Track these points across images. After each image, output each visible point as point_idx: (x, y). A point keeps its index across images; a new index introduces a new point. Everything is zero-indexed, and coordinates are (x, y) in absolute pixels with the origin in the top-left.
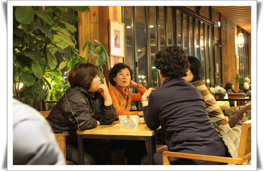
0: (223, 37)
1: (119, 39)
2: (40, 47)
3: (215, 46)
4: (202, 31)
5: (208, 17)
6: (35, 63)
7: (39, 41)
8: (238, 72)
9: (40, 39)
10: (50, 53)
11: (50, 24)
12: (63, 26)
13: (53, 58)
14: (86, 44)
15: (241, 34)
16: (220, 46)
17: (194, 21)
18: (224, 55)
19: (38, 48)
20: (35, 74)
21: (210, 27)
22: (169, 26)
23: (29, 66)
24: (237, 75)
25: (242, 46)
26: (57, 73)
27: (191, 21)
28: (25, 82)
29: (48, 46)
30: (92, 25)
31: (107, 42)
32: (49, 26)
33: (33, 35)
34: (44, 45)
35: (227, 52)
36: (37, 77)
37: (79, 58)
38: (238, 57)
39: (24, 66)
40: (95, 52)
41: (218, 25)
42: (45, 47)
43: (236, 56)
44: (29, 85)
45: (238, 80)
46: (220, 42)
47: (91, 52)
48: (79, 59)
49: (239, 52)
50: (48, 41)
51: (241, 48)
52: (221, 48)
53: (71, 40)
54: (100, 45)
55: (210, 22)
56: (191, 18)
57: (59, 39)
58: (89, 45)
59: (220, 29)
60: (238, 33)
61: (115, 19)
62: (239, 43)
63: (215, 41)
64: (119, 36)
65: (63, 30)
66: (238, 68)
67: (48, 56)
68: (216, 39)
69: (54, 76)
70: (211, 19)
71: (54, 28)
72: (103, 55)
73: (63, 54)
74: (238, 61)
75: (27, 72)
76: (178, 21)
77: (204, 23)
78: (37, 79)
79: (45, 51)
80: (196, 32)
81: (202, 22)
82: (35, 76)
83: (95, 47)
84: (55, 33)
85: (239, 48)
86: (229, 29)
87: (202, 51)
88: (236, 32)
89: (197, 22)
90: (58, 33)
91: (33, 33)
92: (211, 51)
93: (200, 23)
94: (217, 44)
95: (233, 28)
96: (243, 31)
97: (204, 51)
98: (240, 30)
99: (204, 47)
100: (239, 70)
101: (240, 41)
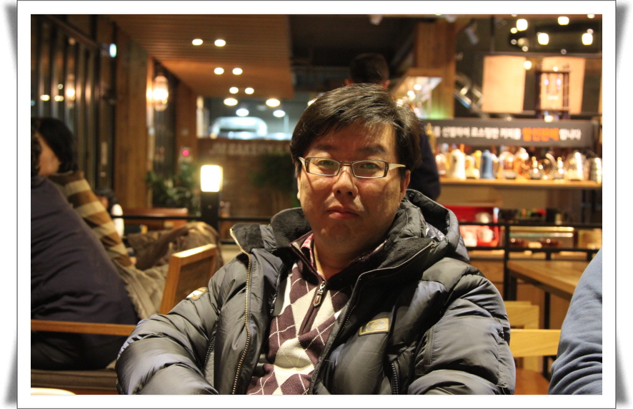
0: (120, 81)
3: (102, 104)
4: (71, 63)
5: (87, 31)
8: (150, 167)
15: (161, 79)
16: (112, 102)
17: (54, 35)
18: (120, 125)
21: (92, 56)
24: (149, 174)
25: (163, 108)
35: (127, 118)
38: (152, 132)
41: (109, 53)
43: (146, 130)
45: (150, 184)
46: (112, 92)
49: (155, 120)
51: (160, 112)
52: (113, 110)
55: (91, 42)
60: (156, 74)
62: (157, 100)
63: (102, 89)
66: (151, 155)
68: (104, 84)
70: (93, 36)
74: (152, 142)
77: (77, 45)
81: (72, 41)
85: (155, 111)
86: (134, 64)
87: (70, 110)
88: (150, 71)
89: (60, 41)
92: (90, 112)
93: (67, 43)
94: (105, 98)
95: (144, 65)
96: (166, 73)
97: (74, 110)
98: (160, 70)
99: (75, 102)
100: (155, 163)
101: (157, 94)
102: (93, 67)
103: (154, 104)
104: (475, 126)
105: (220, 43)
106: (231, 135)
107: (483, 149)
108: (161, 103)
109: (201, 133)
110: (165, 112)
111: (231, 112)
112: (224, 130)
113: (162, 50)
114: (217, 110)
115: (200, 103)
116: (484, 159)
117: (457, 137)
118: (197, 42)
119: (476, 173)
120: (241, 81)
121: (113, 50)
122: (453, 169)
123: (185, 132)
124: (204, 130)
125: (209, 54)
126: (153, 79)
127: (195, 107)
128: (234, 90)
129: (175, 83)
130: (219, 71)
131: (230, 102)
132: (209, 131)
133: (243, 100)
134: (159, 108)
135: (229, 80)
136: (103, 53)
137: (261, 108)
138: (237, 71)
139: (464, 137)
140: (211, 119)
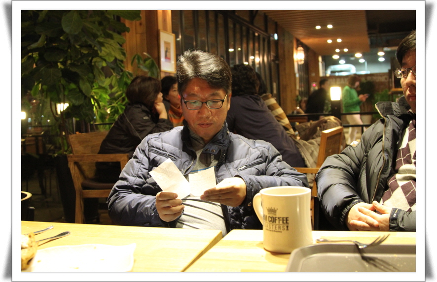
0: (280, 51)
1: (170, 52)
2: (87, 61)
3: (272, 63)
4: (257, 45)
5: (263, 28)
6: (83, 79)
7: (85, 54)
8: (297, 93)
9: (85, 52)
10: (98, 68)
11: (99, 34)
12: (111, 37)
13: (100, 72)
14: (134, 58)
15: (301, 48)
16: (277, 62)
17: (248, 32)
18: (281, 73)
19: (85, 62)
20: (84, 91)
21: (266, 41)
22: (221, 39)
23: (77, 83)
24: (297, 96)
25: (303, 62)
26: (105, 91)
27: (244, 33)
28: (73, 101)
29: (94, 60)
30: (138, 36)
31: (156, 56)
32: (95, 36)
33: (78, 47)
34: (90, 59)
35: (285, 69)
36: (86, 94)
37: (127, 73)
38: (297, 75)
39: (69, 83)
40: (146, 67)
41: (274, 37)
42: (91, 61)
43: (295, 74)
44: (77, 103)
45: (298, 102)
46: (277, 57)
47: (142, 67)
48: (127, 75)
49: (299, 70)
50: (96, 54)
51: (300, 65)
52: (278, 66)
53: (120, 53)
54: (149, 58)
55: (265, 34)
56: (244, 28)
57: (105, 52)
58: (138, 59)
59: (276, 42)
60: (298, 46)
61: (165, 29)
62: (299, 59)
63: (272, 56)
64: (170, 49)
65: (112, 42)
66: (298, 87)
67: (96, 72)
68: (272, 54)
69: (100, 94)
70: (266, 31)
71: (101, 40)
72: (154, 70)
73: (113, 69)
74: (298, 81)
75: (74, 89)
76: (231, 33)
77: (259, 35)
78: (86, 97)
79: (91, 68)
80: (251, 46)
81: (256, 34)
82: (83, 94)
83: (145, 61)
84: (102, 44)
85: (298, 64)
86: (287, 42)
87: (258, 68)
88: (295, 46)
89: (251, 36)
90: (106, 45)
91: (79, 45)
92: (267, 68)
93: (254, 35)
94: (273, 61)
95: (291, 42)
96: (303, 45)
97: (260, 68)
98: (300, 44)
99: (259, 63)
100: (299, 91)
101: (299, 56)
102: (267, 46)
103: (298, 62)
105: (330, 27)
106: (337, 74)
108: (301, 61)
109: (321, 74)
110: (303, 65)
111: (336, 62)
112: (333, 72)
113: (300, 34)
114: (329, 62)
115: (320, 59)
118: (318, 27)
120: (341, 46)
121: (276, 37)
123: (313, 75)
124: (323, 73)
125: (325, 33)
126: (297, 49)
127: (318, 61)
128: (338, 51)
129: (307, 49)
130: (330, 41)
131: (335, 57)
132: (326, 74)
133: (342, 55)
134: (300, 63)
135: (335, 45)
136: (272, 38)
137: (352, 59)
138: (339, 40)
140: (326, 67)
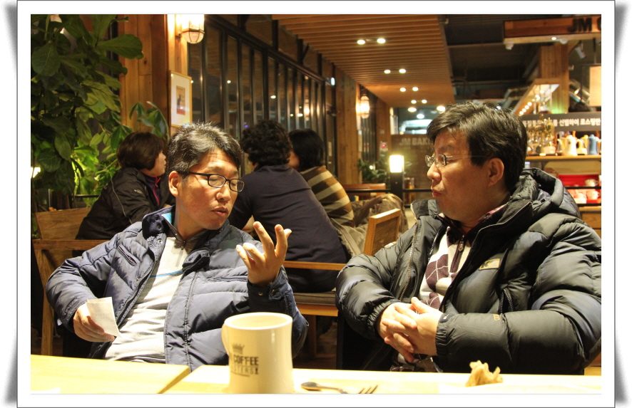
0: (338, 101)
1: (184, 101)
2: (67, 111)
3: (327, 116)
4: (306, 91)
5: (316, 70)
6: (60, 136)
7: (64, 102)
8: (360, 156)
9: (65, 100)
10: (82, 122)
11: (83, 76)
12: (101, 80)
13: (86, 128)
14: (134, 108)
15: (365, 98)
16: (334, 115)
17: (295, 74)
18: (339, 129)
19: (64, 113)
20: (60, 153)
21: (320, 86)
22: (258, 81)
23: (51, 141)
24: (360, 161)
25: (367, 116)
26: (91, 152)
27: (290, 75)
28: (46, 165)
29: (78, 110)
30: (142, 78)
31: (165, 105)
32: (80, 79)
33: (54, 92)
34: (72, 108)
35: (344, 124)
36: (63, 157)
37: (124, 129)
38: (360, 133)
39: (42, 141)
40: (149, 121)
41: (330, 83)
42: (73, 111)
43: (357, 132)
44: (51, 169)
45: (360, 168)
46: (333, 109)
47: (143, 120)
48: (123, 131)
49: (362, 125)
50: (79, 103)
51: (365, 119)
52: (335, 119)
53: (113, 102)
54: (154, 109)
55: (318, 78)
56: (290, 70)
57: (94, 99)
58: (139, 110)
59: (334, 89)
60: (361, 95)
61: (178, 70)
62: (363, 112)
63: (327, 107)
64: (184, 97)
65: (102, 86)
66: (360, 149)
67: (79, 125)
68: (328, 104)
69: (85, 156)
70: (320, 73)
71: (87, 83)
72: (161, 125)
73: (102, 123)
74: (360, 140)
75: (46, 150)
76: (271, 75)
77: (310, 80)
78: (63, 161)
79: (72, 120)
80: (299, 92)
81: (307, 78)
82: (60, 157)
83: (149, 112)
84: (88, 89)
85: (362, 119)
86: (347, 89)
87: (307, 122)
88: (358, 94)
89: (299, 78)
90: (93, 90)
91: (56, 90)
92: (320, 123)
93: (303, 79)
94: (329, 113)
95: (353, 89)
96: (368, 94)
97: (310, 122)
98: (364, 91)
99: (310, 116)
100: (363, 153)
101: (363, 108)
102: (321, 93)
103: (361, 114)
104: (582, 118)
105: (402, 71)
106: (414, 132)
107: (589, 134)
108: (365, 114)
109: (393, 132)
110: (369, 118)
111: (413, 117)
112: (408, 129)
113: (365, 79)
114: (403, 116)
115: (392, 112)
116: (591, 140)
117: (570, 126)
118: (387, 72)
119: (584, 151)
120: (418, 96)
121: (333, 81)
122: (567, 149)
123: (382, 132)
124: (395, 129)
125: (396, 79)
126: (360, 98)
127: (389, 115)
128: (414, 102)
129: (374, 99)
130: (403, 90)
131: (412, 110)
132: (399, 131)
133: (420, 108)
134: (364, 117)
135: (411, 95)
136: (327, 83)
137: (434, 112)
138: (415, 89)
139: (575, 125)
140: (400, 122)
